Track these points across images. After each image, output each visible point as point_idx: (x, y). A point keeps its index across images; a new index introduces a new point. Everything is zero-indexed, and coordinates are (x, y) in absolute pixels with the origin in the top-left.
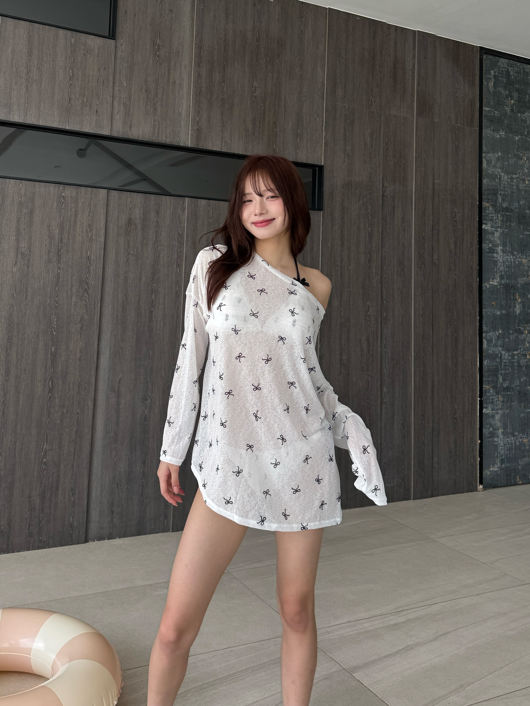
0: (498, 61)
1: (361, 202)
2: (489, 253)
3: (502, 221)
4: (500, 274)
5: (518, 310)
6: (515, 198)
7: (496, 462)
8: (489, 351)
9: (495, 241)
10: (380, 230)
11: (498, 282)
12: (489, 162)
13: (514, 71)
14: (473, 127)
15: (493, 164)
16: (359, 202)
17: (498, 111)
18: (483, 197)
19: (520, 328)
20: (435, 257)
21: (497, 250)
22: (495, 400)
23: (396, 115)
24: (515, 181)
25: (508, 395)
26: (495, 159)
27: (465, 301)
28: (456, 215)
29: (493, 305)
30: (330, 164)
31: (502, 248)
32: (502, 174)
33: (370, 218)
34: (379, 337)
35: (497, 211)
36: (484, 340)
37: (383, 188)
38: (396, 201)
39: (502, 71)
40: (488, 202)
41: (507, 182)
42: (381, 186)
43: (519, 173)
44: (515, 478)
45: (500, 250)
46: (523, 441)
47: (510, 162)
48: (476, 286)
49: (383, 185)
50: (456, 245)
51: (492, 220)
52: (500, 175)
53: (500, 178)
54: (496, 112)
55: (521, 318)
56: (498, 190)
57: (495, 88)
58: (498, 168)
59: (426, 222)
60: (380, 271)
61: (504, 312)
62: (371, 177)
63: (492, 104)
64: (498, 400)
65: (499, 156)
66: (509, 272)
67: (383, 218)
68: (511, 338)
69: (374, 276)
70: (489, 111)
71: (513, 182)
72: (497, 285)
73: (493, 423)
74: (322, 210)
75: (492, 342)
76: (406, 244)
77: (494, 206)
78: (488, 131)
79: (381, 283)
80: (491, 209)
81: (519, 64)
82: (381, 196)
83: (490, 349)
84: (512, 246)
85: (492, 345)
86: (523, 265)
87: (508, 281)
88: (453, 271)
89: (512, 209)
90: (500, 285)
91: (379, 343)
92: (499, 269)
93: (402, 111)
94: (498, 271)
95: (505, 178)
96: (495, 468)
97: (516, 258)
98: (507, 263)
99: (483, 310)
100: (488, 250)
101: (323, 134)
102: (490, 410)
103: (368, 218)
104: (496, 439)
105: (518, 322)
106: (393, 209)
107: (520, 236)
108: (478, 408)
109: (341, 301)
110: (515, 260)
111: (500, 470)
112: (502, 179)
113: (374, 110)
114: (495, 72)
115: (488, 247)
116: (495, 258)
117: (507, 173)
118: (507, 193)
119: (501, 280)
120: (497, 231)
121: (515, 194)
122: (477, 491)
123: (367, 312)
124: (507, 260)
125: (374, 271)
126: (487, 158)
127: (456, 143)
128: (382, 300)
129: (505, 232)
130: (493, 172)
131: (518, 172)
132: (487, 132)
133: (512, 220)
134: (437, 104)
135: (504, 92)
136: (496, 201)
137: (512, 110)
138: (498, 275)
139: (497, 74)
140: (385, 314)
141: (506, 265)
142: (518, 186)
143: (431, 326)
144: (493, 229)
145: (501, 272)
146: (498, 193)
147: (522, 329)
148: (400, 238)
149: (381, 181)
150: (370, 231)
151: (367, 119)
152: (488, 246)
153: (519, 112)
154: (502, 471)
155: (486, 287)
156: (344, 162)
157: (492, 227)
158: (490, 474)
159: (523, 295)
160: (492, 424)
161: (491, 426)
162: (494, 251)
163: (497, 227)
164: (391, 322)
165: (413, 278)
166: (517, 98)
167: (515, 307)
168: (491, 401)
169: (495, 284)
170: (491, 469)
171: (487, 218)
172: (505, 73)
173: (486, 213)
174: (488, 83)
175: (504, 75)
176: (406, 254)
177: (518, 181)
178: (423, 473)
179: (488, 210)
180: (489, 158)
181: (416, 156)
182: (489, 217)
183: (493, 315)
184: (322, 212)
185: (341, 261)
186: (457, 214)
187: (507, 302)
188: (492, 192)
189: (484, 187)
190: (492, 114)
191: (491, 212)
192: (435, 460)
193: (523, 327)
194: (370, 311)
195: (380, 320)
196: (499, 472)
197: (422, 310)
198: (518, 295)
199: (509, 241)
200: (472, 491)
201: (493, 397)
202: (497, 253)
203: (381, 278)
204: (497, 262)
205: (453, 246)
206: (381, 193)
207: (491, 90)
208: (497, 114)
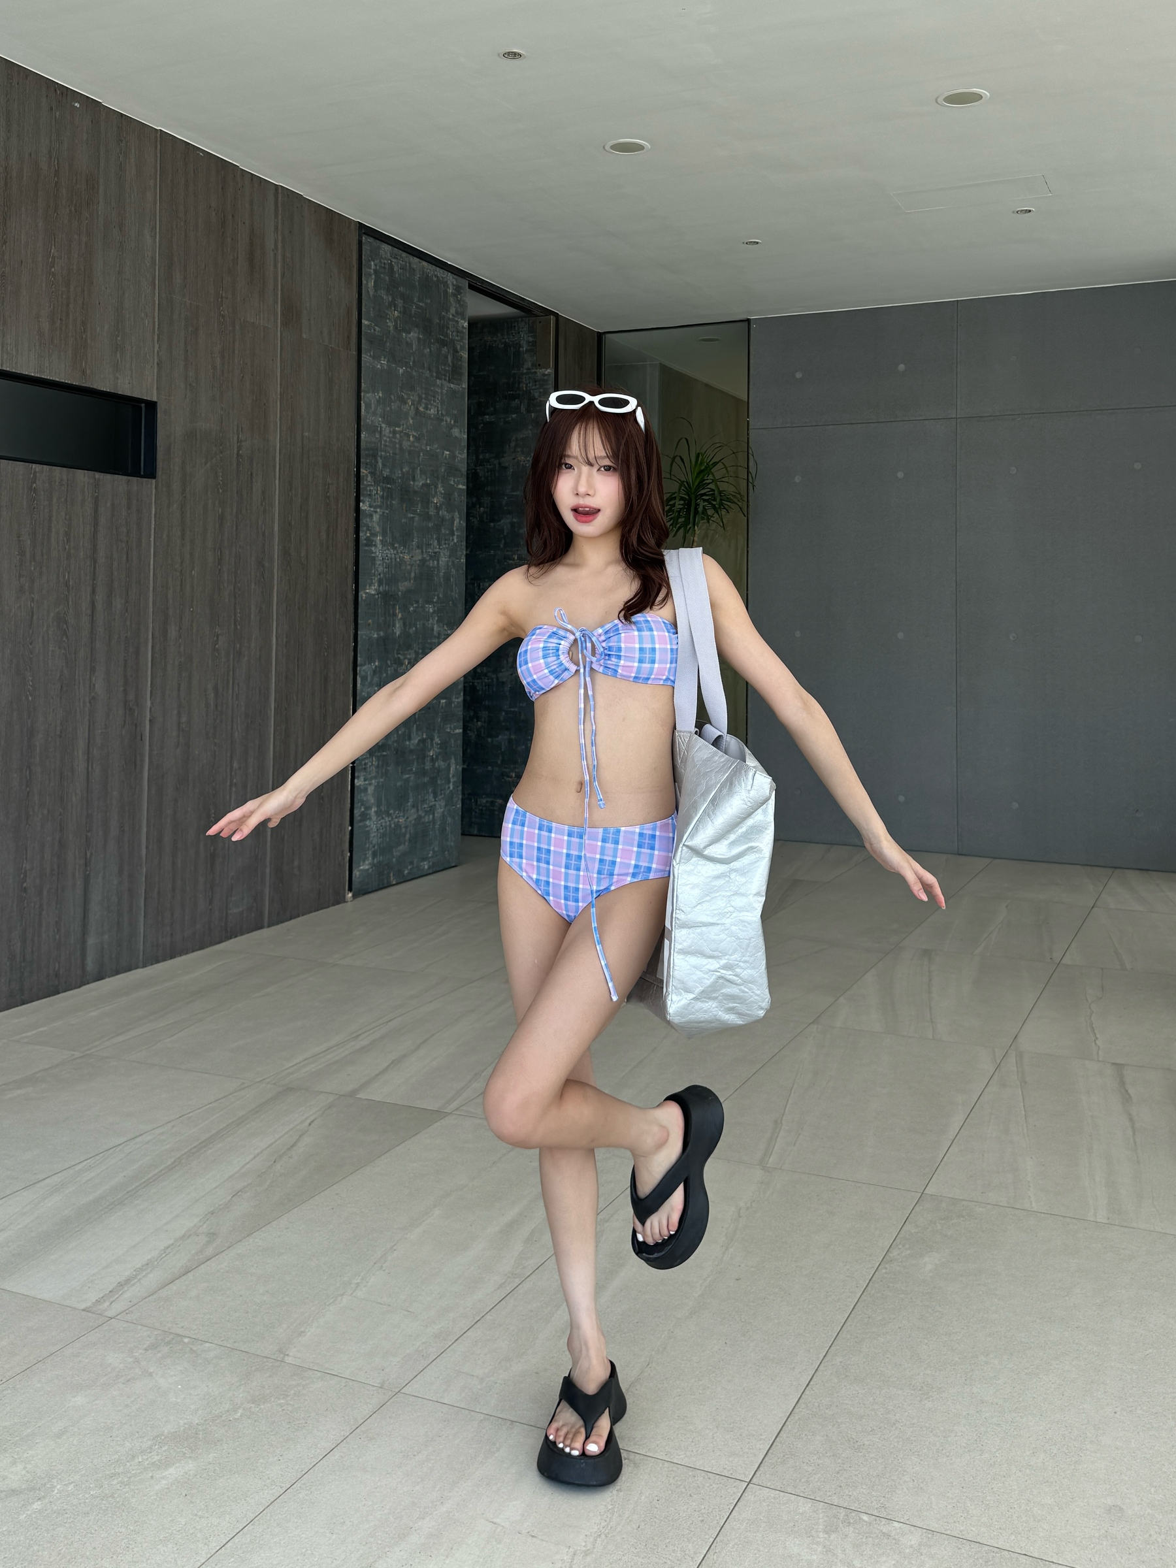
0: (379, 248)
1: (208, 465)
2: (366, 545)
3: (382, 497)
4: (379, 577)
5: (398, 632)
6: (397, 462)
7: (368, 856)
8: (364, 694)
9: (374, 527)
10: (235, 511)
11: (376, 590)
12: (368, 406)
13: (398, 266)
14: (350, 350)
15: (373, 409)
16: (206, 464)
17: (379, 327)
18: (362, 460)
19: (399, 656)
20: (303, 554)
21: (375, 542)
22: (368, 766)
23: (253, 323)
24: (398, 435)
25: (384, 755)
26: (376, 402)
27: (337, 620)
28: (329, 488)
29: (369, 625)
30: (166, 399)
31: (381, 538)
32: (383, 425)
33: (221, 491)
34: (231, 682)
35: (376, 483)
36: (358, 677)
37: (238, 442)
38: (255, 464)
39: (384, 263)
40: (366, 467)
41: (389, 437)
42: (236, 439)
43: (403, 425)
44: (389, 877)
45: (378, 542)
46: (398, 821)
47: (393, 407)
48: (350, 597)
49: (238, 437)
50: (328, 535)
51: (370, 495)
52: (381, 427)
53: (381, 432)
54: (377, 329)
55: (401, 643)
56: (377, 450)
57: (376, 291)
58: (378, 416)
59: (294, 498)
60: (233, 577)
61: (382, 634)
62: (222, 423)
63: (372, 315)
64: (372, 764)
65: (379, 397)
66: (389, 574)
67: (237, 492)
68: (389, 672)
69: (225, 585)
70: (369, 326)
71: (395, 438)
72: (374, 595)
73: (365, 799)
74: (154, 478)
75: (367, 680)
76: (266, 534)
77: (373, 474)
78: (368, 357)
79: (235, 597)
80: (369, 478)
81: (404, 255)
82: (235, 456)
83: (364, 690)
84: (393, 535)
85: (366, 683)
86: (406, 562)
87: (387, 587)
88: (324, 575)
89: (393, 479)
90: (378, 594)
91: (231, 691)
92: (377, 570)
93: (262, 316)
94: (376, 572)
95: (387, 430)
96: (365, 866)
97: (397, 552)
98: (386, 561)
99: (359, 632)
100: (365, 542)
101: (154, 347)
102: (362, 780)
103: (218, 489)
104: (368, 823)
105: (397, 648)
106: (251, 478)
107: (403, 521)
108: (349, 780)
109: (180, 628)
110: (397, 556)
111: (372, 868)
112: (383, 433)
113: (226, 312)
114: (375, 265)
115: (365, 537)
116: (373, 553)
117: (389, 424)
118: (388, 454)
119: (380, 586)
120: (376, 512)
121: (397, 457)
122: (345, 902)
123: (215, 645)
124: (387, 556)
125: (226, 579)
126: (366, 399)
127: (330, 374)
128: (235, 625)
129: (385, 514)
130: (372, 421)
131: (402, 423)
132: (365, 357)
133: (394, 495)
134: (306, 309)
135: (387, 299)
136: (375, 466)
137: (396, 327)
138: (376, 579)
139: (378, 268)
140: (238, 646)
141: (386, 563)
142: (401, 445)
143: (296, 661)
144: (372, 509)
145: (380, 574)
146: (378, 454)
147: (402, 657)
148: (260, 523)
149: (235, 431)
150: (220, 510)
151: (216, 326)
152: (365, 535)
153: (404, 330)
154: (374, 868)
155: (362, 597)
156: (186, 396)
157: (370, 507)
158: (360, 875)
159: (404, 608)
160: (364, 801)
161: (362, 805)
162: (372, 542)
163: (376, 507)
164: (246, 658)
165: (276, 587)
166: (402, 309)
167: (394, 625)
168: (364, 767)
169: (373, 592)
170: (362, 868)
171: (365, 493)
172: (387, 267)
173: (363, 484)
174: (367, 281)
175: (387, 271)
176: (266, 550)
177: (401, 436)
178: (281, 885)
179: (366, 480)
180: (367, 401)
181: (281, 393)
182: (367, 491)
183: (369, 639)
184: (154, 481)
185: (182, 563)
186: (330, 486)
187: (385, 618)
188: (371, 452)
189: (363, 444)
190: (372, 331)
191: (370, 483)
192: (296, 863)
193: (405, 655)
194: (220, 643)
195: (232, 656)
196: (371, 870)
197: (287, 638)
198: (399, 608)
199: (390, 527)
200: (338, 903)
201: (367, 761)
202: (375, 546)
203: (234, 588)
204: (375, 560)
205: (325, 536)
206: (235, 452)
207: (371, 293)
208: (378, 332)
